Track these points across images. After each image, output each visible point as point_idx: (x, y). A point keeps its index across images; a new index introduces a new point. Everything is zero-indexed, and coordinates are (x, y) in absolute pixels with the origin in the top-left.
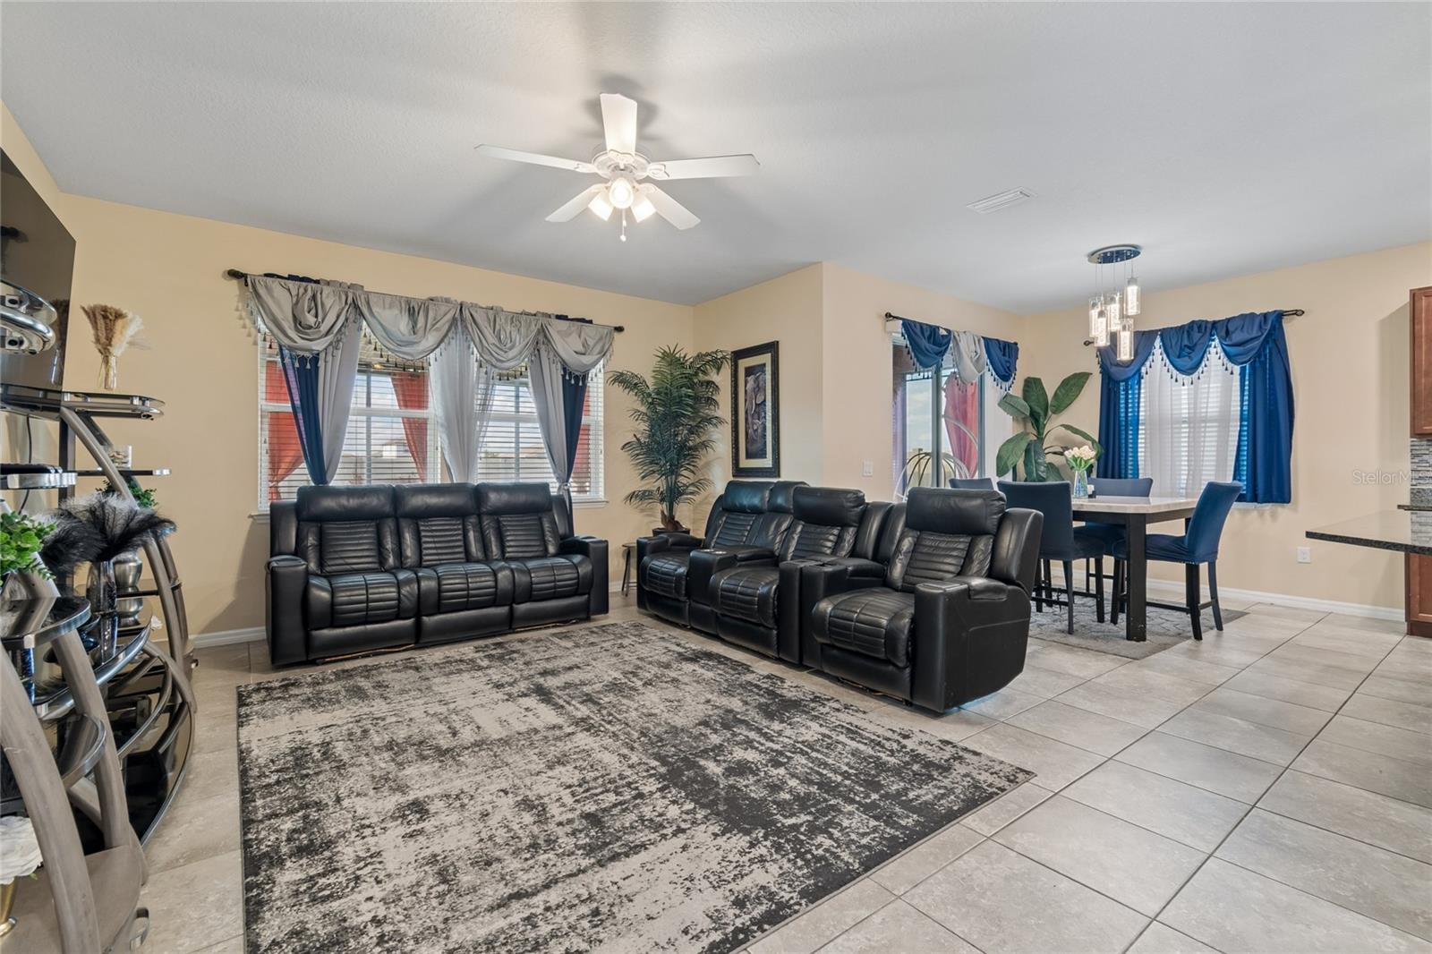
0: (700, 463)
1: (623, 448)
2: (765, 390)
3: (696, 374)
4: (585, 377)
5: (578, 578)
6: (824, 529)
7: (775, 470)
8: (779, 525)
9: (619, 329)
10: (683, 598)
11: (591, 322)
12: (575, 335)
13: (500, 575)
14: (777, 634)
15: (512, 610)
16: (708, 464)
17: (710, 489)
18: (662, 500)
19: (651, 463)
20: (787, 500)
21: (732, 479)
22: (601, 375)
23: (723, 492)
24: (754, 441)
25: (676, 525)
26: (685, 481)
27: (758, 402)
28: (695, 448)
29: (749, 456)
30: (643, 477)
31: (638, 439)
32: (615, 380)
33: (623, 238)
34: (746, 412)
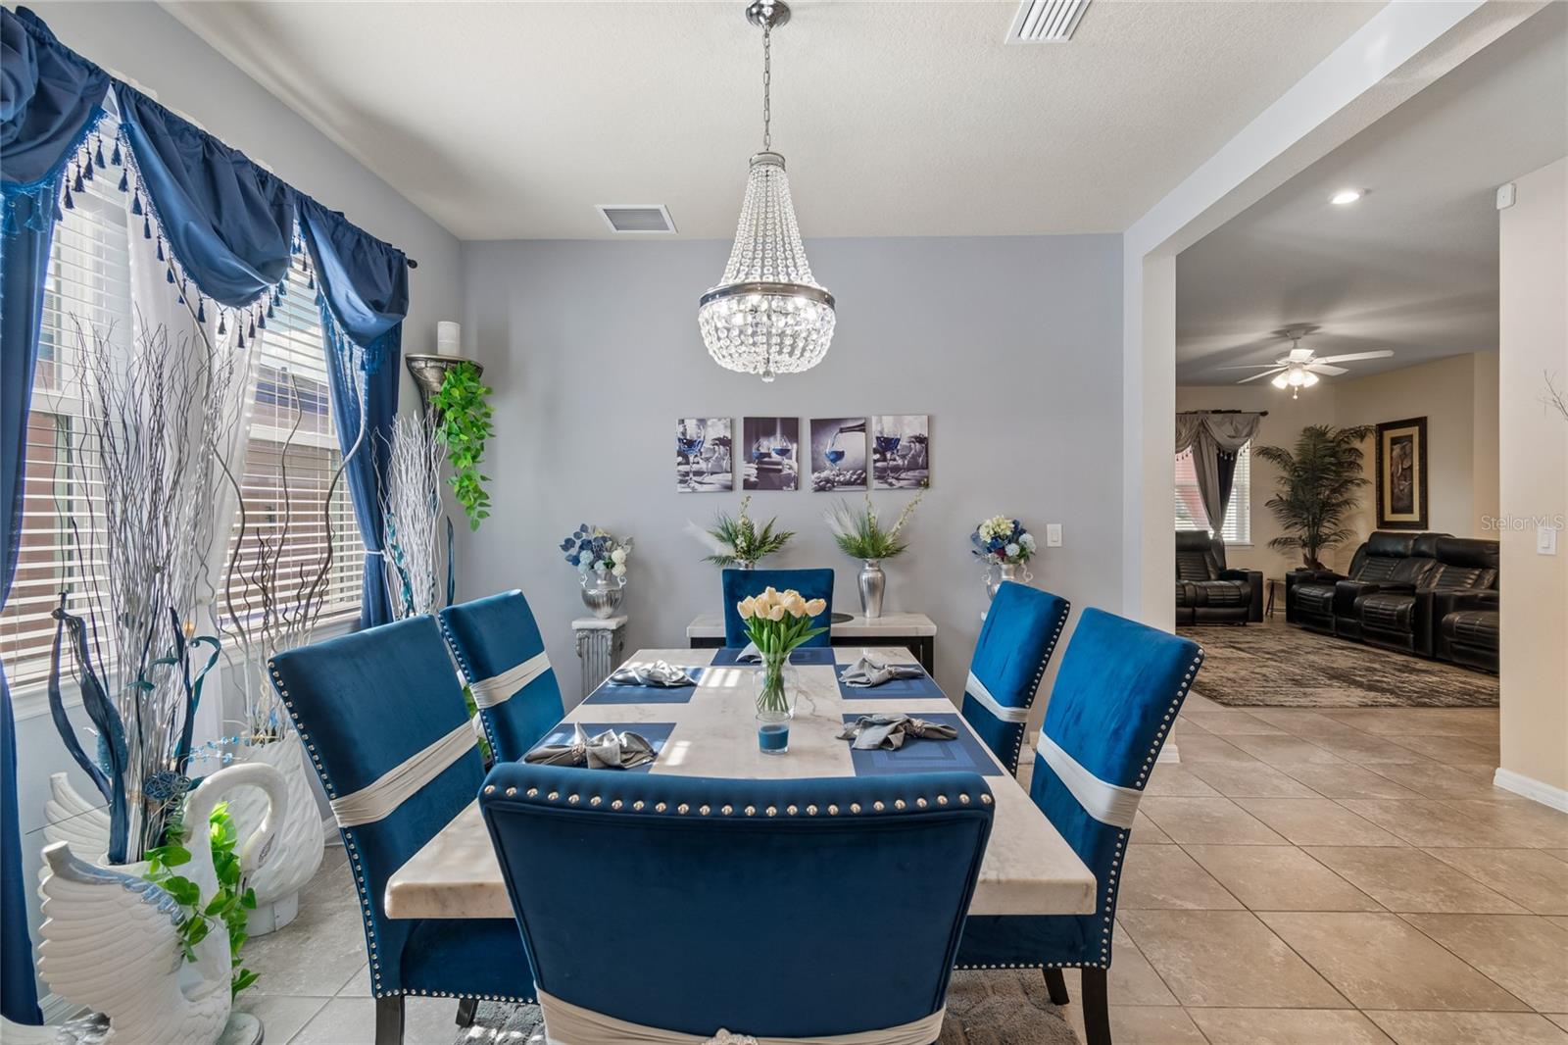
0: (1341, 517)
1: (1267, 505)
2: (1412, 458)
3: (1339, 444)
4: (1235, 454)
5: (1241, 595)
6: (1466, 570)
7: (1424, 522)
8: (1422, 567)
9: (1264, 414)
10: (1330, 614)
11: (1239, 412)
12: (1228, 424)
13: (1187, 588)
14: (1414, 638)
15: (1194, 611)
16: (1350, 518)
17: (1352, 539)
18: (1305, 545)
19: (1294, 516)
20: (1430, 548)
21: (1377, 530)
22: (1248, 451)
23: (1366, 541)
24: (1400, 499)
25: (1319, 566)
26: (1326, 531)
27: (1404, 467)
28: (1339, 505)
29: (1394, 511)
30: (1287, 528)
31: (1281, 498)
32: (1259, 454)
33: (1295, 397)
34: (1392, 475)
